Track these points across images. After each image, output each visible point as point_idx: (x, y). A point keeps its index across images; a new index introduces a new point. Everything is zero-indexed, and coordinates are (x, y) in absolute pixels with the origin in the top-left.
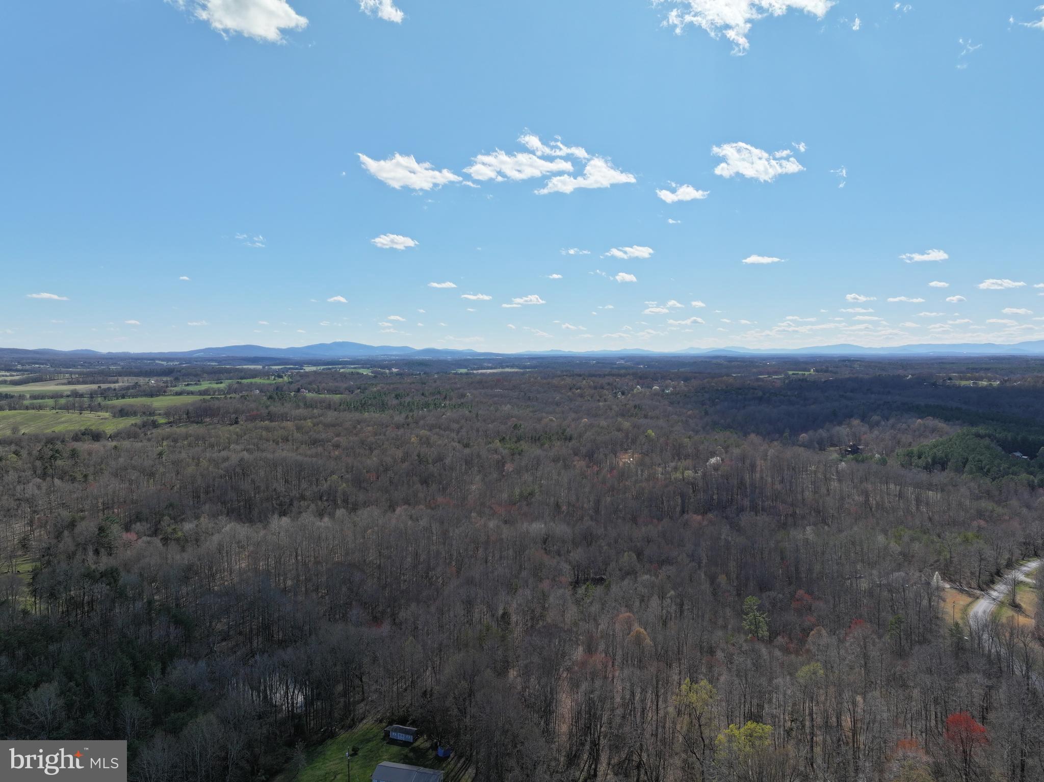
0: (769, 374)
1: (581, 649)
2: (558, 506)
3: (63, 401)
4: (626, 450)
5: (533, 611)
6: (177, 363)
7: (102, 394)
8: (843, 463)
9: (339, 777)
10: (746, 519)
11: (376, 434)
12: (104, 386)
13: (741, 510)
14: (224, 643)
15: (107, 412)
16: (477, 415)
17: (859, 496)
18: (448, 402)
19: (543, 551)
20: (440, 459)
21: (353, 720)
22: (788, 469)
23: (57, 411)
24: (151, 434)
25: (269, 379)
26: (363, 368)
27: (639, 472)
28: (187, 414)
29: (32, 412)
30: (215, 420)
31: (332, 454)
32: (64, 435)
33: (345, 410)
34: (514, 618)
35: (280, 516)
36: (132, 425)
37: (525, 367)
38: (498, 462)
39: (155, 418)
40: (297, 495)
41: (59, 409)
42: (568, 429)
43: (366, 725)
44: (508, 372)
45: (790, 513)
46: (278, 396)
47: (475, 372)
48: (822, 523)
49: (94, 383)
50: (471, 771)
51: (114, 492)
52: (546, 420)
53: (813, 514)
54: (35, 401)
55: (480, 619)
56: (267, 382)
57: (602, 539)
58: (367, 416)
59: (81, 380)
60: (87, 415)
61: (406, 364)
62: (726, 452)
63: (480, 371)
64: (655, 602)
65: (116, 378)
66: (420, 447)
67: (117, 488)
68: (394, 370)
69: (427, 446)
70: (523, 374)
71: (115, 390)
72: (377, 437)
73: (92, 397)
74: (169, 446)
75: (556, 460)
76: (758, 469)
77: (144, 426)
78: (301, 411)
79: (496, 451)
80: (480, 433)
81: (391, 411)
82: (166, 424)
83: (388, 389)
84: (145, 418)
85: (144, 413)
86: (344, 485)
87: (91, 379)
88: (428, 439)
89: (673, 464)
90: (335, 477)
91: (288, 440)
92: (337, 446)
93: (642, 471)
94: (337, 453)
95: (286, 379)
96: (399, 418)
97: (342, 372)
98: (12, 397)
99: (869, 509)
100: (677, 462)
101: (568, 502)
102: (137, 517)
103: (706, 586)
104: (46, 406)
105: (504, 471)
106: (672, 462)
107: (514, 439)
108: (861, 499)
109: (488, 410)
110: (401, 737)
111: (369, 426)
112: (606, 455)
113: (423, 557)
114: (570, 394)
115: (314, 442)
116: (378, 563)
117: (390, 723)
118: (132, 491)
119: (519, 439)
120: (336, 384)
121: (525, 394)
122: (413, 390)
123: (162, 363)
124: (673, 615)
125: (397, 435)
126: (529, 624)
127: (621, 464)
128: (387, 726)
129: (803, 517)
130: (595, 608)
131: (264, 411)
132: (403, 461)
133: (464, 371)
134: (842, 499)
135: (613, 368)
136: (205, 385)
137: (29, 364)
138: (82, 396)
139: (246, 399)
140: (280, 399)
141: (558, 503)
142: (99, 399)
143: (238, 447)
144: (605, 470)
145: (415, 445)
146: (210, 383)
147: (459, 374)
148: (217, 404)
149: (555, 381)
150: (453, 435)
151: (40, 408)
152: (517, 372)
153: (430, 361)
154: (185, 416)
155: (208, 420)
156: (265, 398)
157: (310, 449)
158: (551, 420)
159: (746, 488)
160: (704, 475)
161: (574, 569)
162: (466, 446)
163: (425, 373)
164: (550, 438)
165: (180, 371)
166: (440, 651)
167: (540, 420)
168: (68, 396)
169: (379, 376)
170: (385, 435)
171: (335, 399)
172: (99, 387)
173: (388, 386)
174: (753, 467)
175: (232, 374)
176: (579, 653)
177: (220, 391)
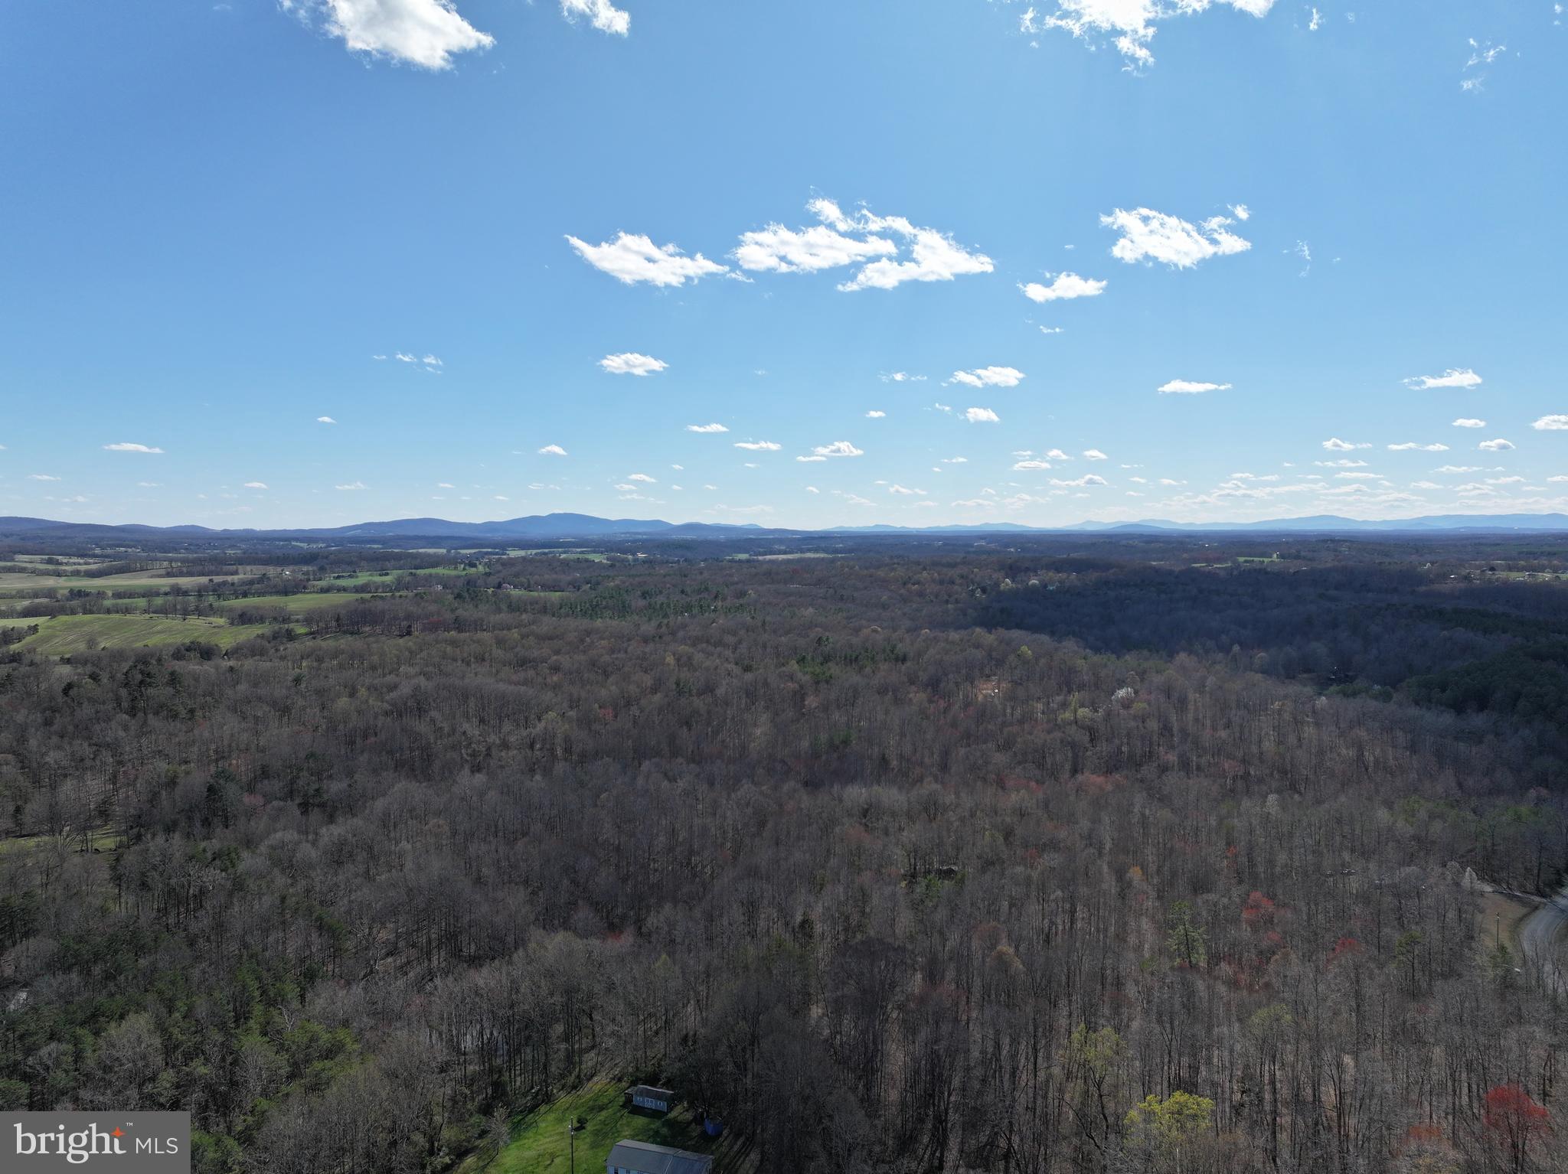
0: (1207, 560)
1: (919, 976)
2: (884, 761)
3: (159, 601)
4: (988, 676)
5: (847, 918)
6: (323, 545)
7: (214, 590)
8: (1324, 698)
9: (557, 1161)
10: (1173, 781)
11: (612, 651)
12: (217, 579)
13: (1164, 769)
14: (390, 960)
15: (221, 617)
16: (764, 623)
17: (1347, 748)
18: (720, 604)
19: (862, 828)
20: (709, 689)
21: (578, 1077)
22: (1238, 707)
23: (151, 615)
24: (285, 649)
25: (456, 568)
26: (594, 552)
27: (1009, 711)
28: (338, 620)
29: (115, 617)
30: (378, 629)
31: (549, 680)
32: (161, 651)
33: (568, 615)
34: (818, 928)
35: (473, 772)
36: (258, 636)
37: (836, 551)
38: (795, 693)
39: (291, 626)
40: (498, 742)
41: (153, 613)
42: (900, 645)
43: (599, 1084)
44: (809, 559)
45: (1240, 773)
46: (470, 594)
47: (760, 558)
48: (1291, 789)
49: (203, 575)
50: (754, 1156)
51: (232, 735)
52: (866, 631)
53: (1276, 775)
54: (120, 601)
55: (768, 931)
56: (453, 573)
57: (952, 810)
58: (600, 625)
59: (185, 570)
60: (194, 621)
61: (658, 546)
62: (1142, 680)
63: (768, 557)
64: (1033, 908)
65: (235, 567)
66: (679, 670)
67: (236, 730)
68: (640, 555)
69: (689, 670)
70: (833, 561)
71: (233, 584)
72: (615, 656)
73: (200, 596)
74: (310, 668)
75: (882, 691)
76: (1191, 707)
77: (275, 638)
78: (504, 617)
79: (791, 677)
80: (768, 650)
81: (636, 617)
82: (306, 634)
83: (631, 584)
84: (276, 627)
85: (275, 619)
86: (567, 726)
87: (199, 568)
88: (690, 658)
89: (1059, 699)
90: (552, 714)
91: (483, 660)
92: (556, 669)
93: (1013, 708)
94: (555, 678)
95: (481, 568)
96: (648, 628)
97: (564, 559)
98: (87, 594)
99: (1363, 769)
100: (1066, 695)
101: (901, 755)
102: (263, 772)
103: (1109, 883)
104: (136, 609)
105: (804, 706)
106: (1058, 694)
107: (820, 659)
108: (1352, 753)
109: (780, 615)
110: (650, 1103)
111: (604, 639)
112: (957, 684)
113: (682, 836)
114: (902, 591)
115: (523, 663)
116: (617, 842)
117: (634, 1083)
118: (257, 733)
119: (827, 659)
120: (554, 576)
121: (836, 592)
122: (668, 585)
123: (302, 545)
124: (1060, 928)
125: (645, 653)
126: (842, 938)
127: (980, 698)
128: (628, 1088)
129: (1260, 781)
130: (941, 915)
131: (449, 616)
132: (654, 690)
133: (744, 556)
134: (1321, 752)
135: (968, 552)
136: (363, 578)
137: (112, 546)
138: (186, 593)
139: (422, 598)
140: (472, 599)
141: (884, 755)
142: (211, 598)
143: (412, 670)
144: (957, 707)
145: (672, 668)
146: (371, 575)
147: (736, 562)
148: (380, 605)
149: (881, 573)
150: (728, 653)
151: (127, 610)
152: (823, 559)
153: (693, 541)
154: (334, 624)
155: (367, 629)
156: (451, 597)
157: (516, 672)
158: (875, 631)
159: (1172, 735)
160: (1109, 714)
161: (909, 855)
162: (747, 669)
163: (686, 560)
164: (872, 659)
165: (327, 558)
166: (708, 976)
167: (857, 631)
168: (166, 594)
169: (618, 564)
170: (626, 652)
171: (553, 599)
172: (211, 580)
173: (631, 580)
174: (1183, 701)
175: (402, 562)
176: (916, 982)
177: (385, 587)
